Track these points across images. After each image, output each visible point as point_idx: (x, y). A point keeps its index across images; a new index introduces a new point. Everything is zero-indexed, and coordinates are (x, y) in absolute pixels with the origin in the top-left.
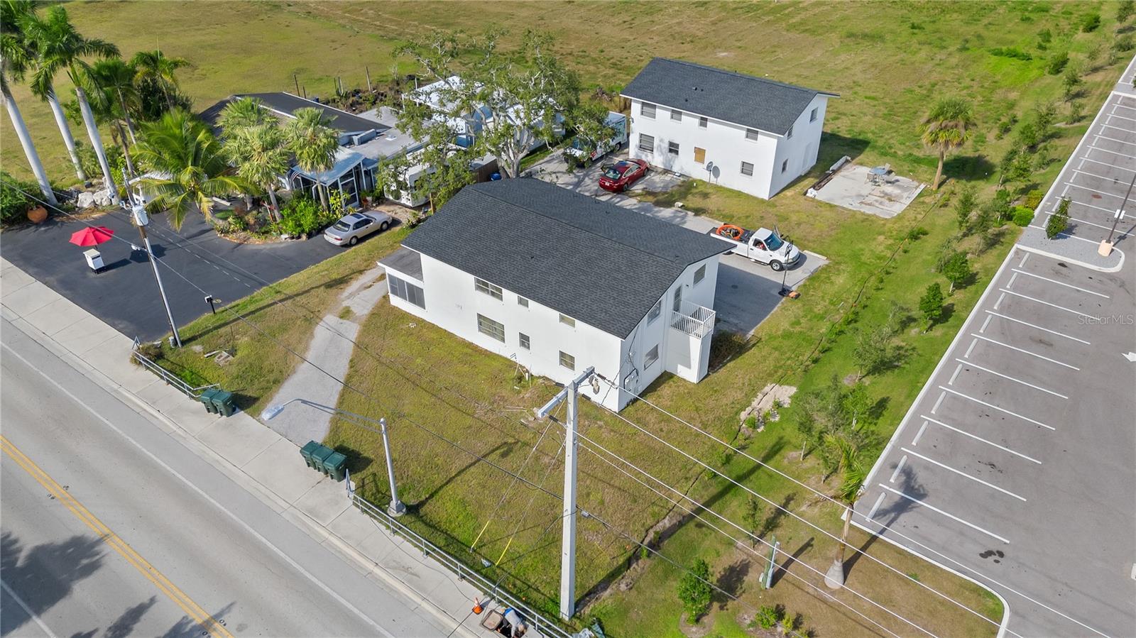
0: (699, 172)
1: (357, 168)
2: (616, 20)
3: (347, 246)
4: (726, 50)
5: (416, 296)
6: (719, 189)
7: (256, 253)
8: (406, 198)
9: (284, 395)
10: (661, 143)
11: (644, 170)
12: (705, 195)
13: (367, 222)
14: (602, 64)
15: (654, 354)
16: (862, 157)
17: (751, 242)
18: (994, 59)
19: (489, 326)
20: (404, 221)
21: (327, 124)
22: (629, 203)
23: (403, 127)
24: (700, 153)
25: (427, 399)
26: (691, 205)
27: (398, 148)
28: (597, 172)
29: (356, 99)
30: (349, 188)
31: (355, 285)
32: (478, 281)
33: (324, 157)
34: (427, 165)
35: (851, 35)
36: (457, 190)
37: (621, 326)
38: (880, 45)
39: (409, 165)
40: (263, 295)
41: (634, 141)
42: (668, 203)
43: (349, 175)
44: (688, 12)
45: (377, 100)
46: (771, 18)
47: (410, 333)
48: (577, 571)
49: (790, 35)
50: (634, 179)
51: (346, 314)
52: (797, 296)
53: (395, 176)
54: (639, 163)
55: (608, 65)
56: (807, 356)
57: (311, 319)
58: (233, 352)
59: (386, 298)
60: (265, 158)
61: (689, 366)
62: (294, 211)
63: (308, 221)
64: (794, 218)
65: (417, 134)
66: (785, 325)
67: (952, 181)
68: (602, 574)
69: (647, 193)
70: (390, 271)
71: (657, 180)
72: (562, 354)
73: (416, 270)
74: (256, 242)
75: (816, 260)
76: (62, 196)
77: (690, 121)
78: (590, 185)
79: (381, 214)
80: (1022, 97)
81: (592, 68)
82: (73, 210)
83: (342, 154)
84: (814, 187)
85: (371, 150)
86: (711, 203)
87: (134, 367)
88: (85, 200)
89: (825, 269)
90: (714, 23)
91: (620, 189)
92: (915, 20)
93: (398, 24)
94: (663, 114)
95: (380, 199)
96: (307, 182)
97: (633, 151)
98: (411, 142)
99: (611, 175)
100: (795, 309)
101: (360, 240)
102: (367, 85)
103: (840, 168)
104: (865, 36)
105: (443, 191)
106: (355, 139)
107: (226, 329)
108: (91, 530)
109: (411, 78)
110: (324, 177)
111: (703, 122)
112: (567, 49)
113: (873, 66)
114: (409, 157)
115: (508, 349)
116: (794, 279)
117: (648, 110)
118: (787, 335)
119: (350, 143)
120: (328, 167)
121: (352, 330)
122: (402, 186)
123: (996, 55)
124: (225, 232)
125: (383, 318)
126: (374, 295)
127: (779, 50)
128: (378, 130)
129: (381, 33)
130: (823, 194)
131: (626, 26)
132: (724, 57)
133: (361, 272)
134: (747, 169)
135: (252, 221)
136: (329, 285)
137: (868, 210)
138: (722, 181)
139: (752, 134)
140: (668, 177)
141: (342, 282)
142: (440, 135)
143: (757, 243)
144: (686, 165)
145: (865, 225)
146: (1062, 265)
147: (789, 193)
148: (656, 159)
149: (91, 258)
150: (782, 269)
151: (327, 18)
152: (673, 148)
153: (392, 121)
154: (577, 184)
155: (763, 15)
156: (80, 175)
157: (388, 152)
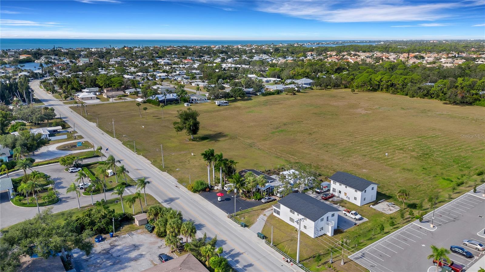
0: (345, 198)
1: (269, 188)
2: (338, 158)
3: (265, 203)
4: (366, 169)
5: (278, 213)
6: (349, 202)
7: (248, 202)
8: (278, 195)
9: (253, 226)
10: (337, 190)
11: (333, 196)
12: (346, 203)
13: (270, 199)
14: (331, 170)
15: (322, 229)
16: (389, 200)
17: (351, 213)
18: (442, 180)
19: (291, 219)
20: (277, 200)
21: (265, 178)
22: (327, 203)
23: (280, 181)
24: (345, 194)
25: (278, 231)
26: (341, 205)
27: (278, 184)
28: (322, 195)
29: (269, 172)
30: (267, 191)
31: (266, 210)
32: (290, 210)
33: (264, 185)
34: (284, 189)
35: (404, 169)
36: (289, 194)
37: (314, 220)
38: (411, 173)
39: (280, 188)
40: (249, 209)
41: (331, 189)
42: (337, 204)
43: (267, 189)
44: (359, 157)
45: (274, 173)
46: (383, 161)
47: (277, 220)
48: (300, 257)
49: (386, 167)
50: (330, 198)
51: (265, 215)
52: (358, 225)
53: (277, 190)
54: (332, 194)
55: (332, 170)
56: (356, 235)
57: (258, 215)
58: (244, 218)
59: (273, 213)
60: (253, 183)
61: (329, 232)
62: (256, 195)
63: (258, 197)
64: (365, 211)
65: (282, 182)
66: (353, 230)
67: (409, 208)
68: (305, 259)
69: (332, 201)
70: (274, 207)
71: (335, 199)
72: (304, 226)
73: (279, 207)
74: (248, 200)
75: (365, 219)
76: (212, 187)
77: (343, 186)
78: (319, 198)
79: (273, 197)
80: (442, 191)
81: (328, 170)
82: (213, 189)
83: (267, 184)
84: (372, 205)
85: (272, 184)
86: (346, 205)
87: (227, 218)
88: (216, 188)
89: (367, 222)
90: (366, 161)
91: (326, 199)
92: (425, 167)
93: (281, 153)
94: (338, 184)
95: (273, 195)
96: (259, 189)
97: (331, 192)
98: (281, 184)
99: (324, 196)
100: (357, 228)
101: (268, 202)
102: (272, 169)
103: (381, 202)
104: (408, 170)
105: (286, 194)
106: (269, 181)
107: (244, 214)
108: (224, 239)
109: (283, 168)
110: (263, 189)
111: (346, 187)
112: (323, 165)
113: (406, 178)
114: (280, 187)
115: (295, 225)
116: (358, 222)
117: (334, 183)
118: (353, 232)
119: (268, 182)
120: (264, 187)
121: (266, 218)
122: (278, 192)
123: (443, 179)
124: (242, 197)
125: (272, 217)
126: (270, 213)
127: (381, 171)
128: (274, 180)
129: (276, 156)
130: (374, 207)
131: (341, 160)
132: (364, 171)
133: (268, 208)
134: (355, 199)
135: (247, 196)
136: (262, 210)
137: (383, 212)
138: (350, 201)
139: (356, 191)
140: (339, 198)
141: (264, 209)
142: (287, 183)
143: (352, 214)
144: (342, 196)
145: (381, 214)
146: (421, 228)
147: (365, 205)
148: (336, 194)
149: (219, 199)
150: (357, 220)
151: (263, 150)
152: (340, 192)
153: (278, 179)
154: (317, 197)
155: (381, 160)
156: (214, 183)
157: (276, 185)
